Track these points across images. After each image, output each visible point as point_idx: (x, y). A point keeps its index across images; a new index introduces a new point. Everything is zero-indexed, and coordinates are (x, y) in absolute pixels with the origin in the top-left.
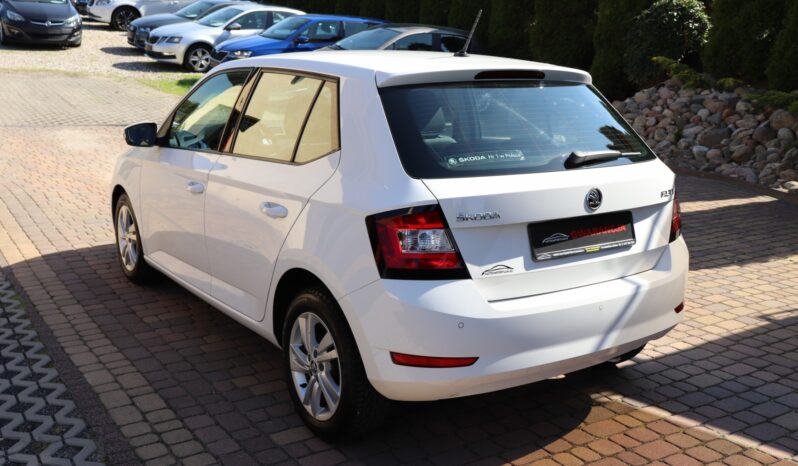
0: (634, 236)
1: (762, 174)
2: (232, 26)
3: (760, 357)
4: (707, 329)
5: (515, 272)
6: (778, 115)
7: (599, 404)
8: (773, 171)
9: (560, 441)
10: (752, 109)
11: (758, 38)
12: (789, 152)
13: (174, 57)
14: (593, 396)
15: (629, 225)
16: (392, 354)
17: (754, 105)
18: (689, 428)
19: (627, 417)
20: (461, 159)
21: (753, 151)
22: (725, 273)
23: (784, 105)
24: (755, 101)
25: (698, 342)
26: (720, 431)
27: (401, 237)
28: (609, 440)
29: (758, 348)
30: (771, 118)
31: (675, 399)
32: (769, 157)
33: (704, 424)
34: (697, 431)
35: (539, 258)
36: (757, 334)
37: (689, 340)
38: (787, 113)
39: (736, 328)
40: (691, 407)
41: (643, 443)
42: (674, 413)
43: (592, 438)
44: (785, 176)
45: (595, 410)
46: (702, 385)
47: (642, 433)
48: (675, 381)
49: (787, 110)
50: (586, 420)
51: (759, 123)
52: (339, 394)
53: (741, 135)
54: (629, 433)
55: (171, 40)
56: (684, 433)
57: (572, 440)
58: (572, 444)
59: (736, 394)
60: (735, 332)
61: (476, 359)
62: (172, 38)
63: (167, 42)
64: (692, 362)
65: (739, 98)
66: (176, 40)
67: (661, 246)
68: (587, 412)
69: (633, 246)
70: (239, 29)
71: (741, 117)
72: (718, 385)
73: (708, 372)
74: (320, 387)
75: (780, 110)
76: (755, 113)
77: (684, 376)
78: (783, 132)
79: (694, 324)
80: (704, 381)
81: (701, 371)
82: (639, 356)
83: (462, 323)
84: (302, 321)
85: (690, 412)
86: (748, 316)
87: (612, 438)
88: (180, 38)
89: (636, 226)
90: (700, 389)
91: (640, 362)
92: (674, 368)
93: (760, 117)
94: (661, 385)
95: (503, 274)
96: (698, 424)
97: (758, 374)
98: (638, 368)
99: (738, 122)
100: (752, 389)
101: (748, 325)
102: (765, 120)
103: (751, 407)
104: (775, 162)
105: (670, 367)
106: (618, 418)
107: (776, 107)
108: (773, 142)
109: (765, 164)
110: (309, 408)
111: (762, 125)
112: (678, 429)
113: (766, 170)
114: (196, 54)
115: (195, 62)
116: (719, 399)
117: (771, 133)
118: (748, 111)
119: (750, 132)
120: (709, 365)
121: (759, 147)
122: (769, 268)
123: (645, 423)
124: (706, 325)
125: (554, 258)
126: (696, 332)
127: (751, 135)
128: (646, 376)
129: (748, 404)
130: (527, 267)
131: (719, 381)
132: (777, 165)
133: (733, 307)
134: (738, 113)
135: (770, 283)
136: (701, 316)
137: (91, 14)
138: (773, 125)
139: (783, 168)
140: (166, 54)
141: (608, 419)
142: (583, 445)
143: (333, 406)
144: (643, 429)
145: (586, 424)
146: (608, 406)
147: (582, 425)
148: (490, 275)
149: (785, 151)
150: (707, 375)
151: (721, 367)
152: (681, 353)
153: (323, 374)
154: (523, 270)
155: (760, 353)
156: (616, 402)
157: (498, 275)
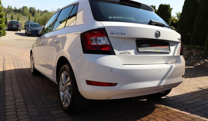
0: (170, 50)
1: (190, 62)
3: (203, 97)
4: (186, 90)
5: (131, 55)
6: (193, 50)
7: (158, 107)
8: (193, 62)
9: (145, 117)
10: (187, 49)
11: (187, 34)
12: (196, 58)
14: (155, 105)
16: (87, 81)
17: (187, 48)
18: (187, 115)
19: (167, 111)
20: (113, 17)
21: (188, 58)
22: (187, 79)
23: (194, 48)
24: (187, 47)
25: (184, 93)
26: (197, 116)
27: (92, 41)
28: (162, 117)
29: (201, 95)
30: (191, 51)
31: (181, 107)
32: (192, 59)
33: (192, 114)
34: (190, 116)
35: (140, 51)
36: (200, 92)
37: (181, 92)
38: (195, 50)
39: (194, 90)
40: (186, 109)
41: (173, 119)
42: (181, 110)
43: (156, 117)
44: (196, 62)
45: (156, 109)
46: (188, 103)
47: (172, 116)
48: (179, 102)
49: (195, 49)
50: (154, 112)
51: (189, 52)
52: (71, 97)
53: (185, 54)
54: (168, 115)
56: (186, 116)
57: (150, 117)
58: (150, 118)
59: (199, 106)
60: (193, 91)
61: (117, 84)
64: (184, 98)
65: (184, 47)
67: (178, 55)
68: (154, 109)
69: (170, 53)
71: (185, 51)
72: (193, 103)
73: (189, 100)
74: (66, 96)
75: (193, 49)
76: (188, 50)
77: (182, 101)
78: (194, 54)
79: (182, 89)
80: (188, 102)
81: (187, 100)
82: (168, 95)
84: (62, 74)
85: (186, 110)
86: (196, 88)
87: (163, 117)
89: (171, 47)
90: (188, 104)
91: (168, 97)
92: (178, 99)
93: (189, 51)
94: (176, 103)
95: (127, 55)
96: (190, 114)
97: (204, 101)
98: (168, 98)
99: (184, 52)
100: (203, 105)
101: (197, 90)
102: (190, 51)
103: (205, 110)
104: (193, 60)
105: (177, 99)
106: (164, 111)
107: (192, 48)
108: (192, 56)
109: (191, 60)
110: (63, 103)
111: (190, 52)
112: (184, 115)
113: (191, 61)
116: (194, 107)
117: (192, 54)
118: (186, 50)
119: (187, 54)
120: (189, 99)
121: (189, 57)
122: (198, 79)
123: (173, 113)
124: (185, 89)
125: (145, 52)
126: (183, 91)
127: (187, 55)
128: (171, 101)
129: (204, 109)
130: (135, 54)
131: (193, 102)
132: (194, 60)
133: (191, 86)
134: (184, 50)
135: (199, 82)
136: (183, 87)
138: (192, 52)
139: (195, 61)
141: (161, 111)
142: (153, 119)
143: (69, 101)
144: (173, 115)
145: (154, 113)
146: (160, 108)
147: (153, 113)
148: (122, 55)
149: (195, 58)
150: (189, 101)
151: (192, 99)
152: (179, 95)
153: (67, 91)
155: (202, 96)
156: (163, 107)
157: (125, 55)
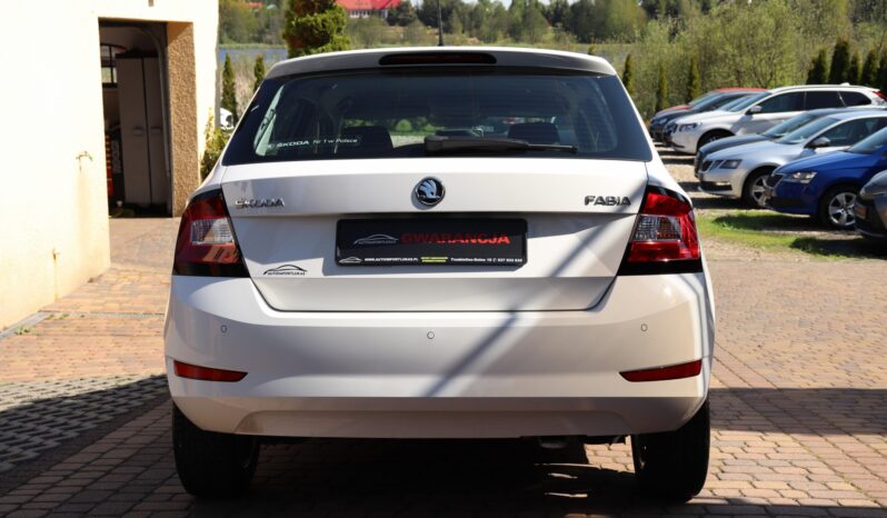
0: (525, 253)
2: (817, 142)
5: (307, 275)
13: (729, 188)
15: (520, 237)
20: (280, 144)
35: (344, 261)
55: (727, 164)
61: (244, 374)
62: (729, 161)
63: (722, 167)
66: (734, 164)
69: (523, 266)
70: (826, 145)
83: (227, 326)
88: (739, 161)
95: (291, 276)
114: (760, 184)
115: (758, 195)
125: (365, 264)
130: (326, 271)
137: (675, 145)
140: (719, 184)
148: (274, 276)
154: (321, 275)
157: (284, 276)
